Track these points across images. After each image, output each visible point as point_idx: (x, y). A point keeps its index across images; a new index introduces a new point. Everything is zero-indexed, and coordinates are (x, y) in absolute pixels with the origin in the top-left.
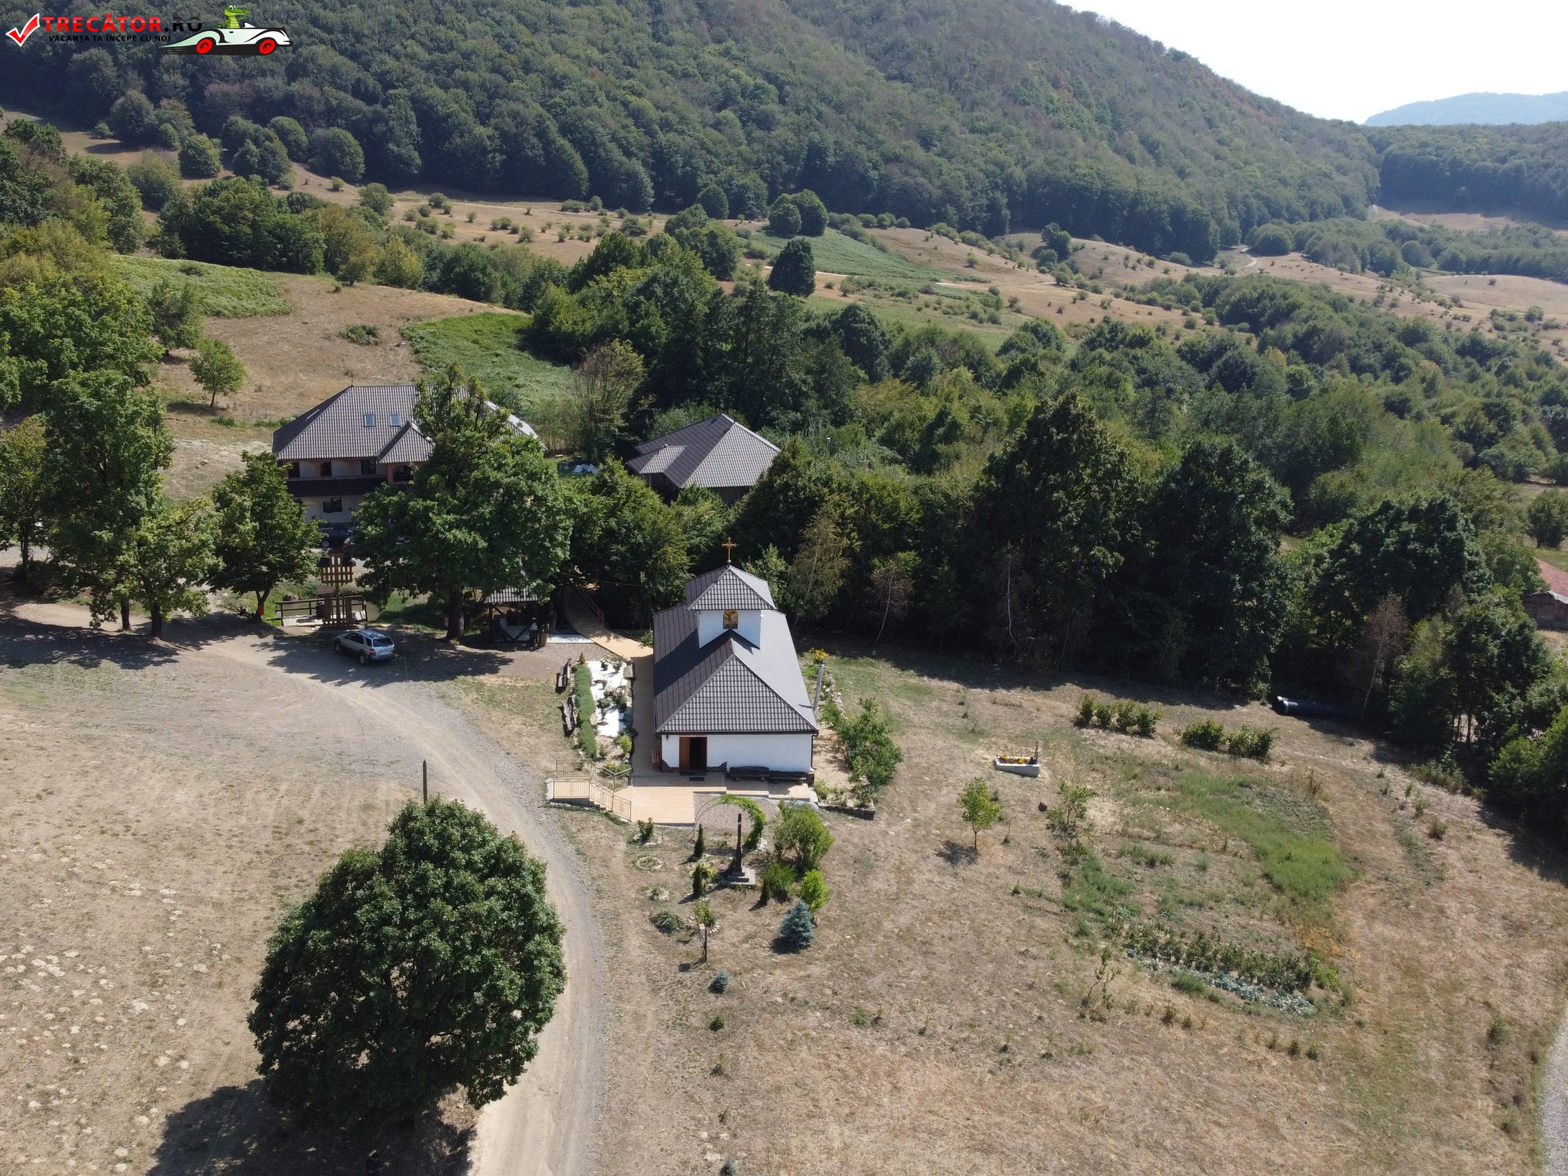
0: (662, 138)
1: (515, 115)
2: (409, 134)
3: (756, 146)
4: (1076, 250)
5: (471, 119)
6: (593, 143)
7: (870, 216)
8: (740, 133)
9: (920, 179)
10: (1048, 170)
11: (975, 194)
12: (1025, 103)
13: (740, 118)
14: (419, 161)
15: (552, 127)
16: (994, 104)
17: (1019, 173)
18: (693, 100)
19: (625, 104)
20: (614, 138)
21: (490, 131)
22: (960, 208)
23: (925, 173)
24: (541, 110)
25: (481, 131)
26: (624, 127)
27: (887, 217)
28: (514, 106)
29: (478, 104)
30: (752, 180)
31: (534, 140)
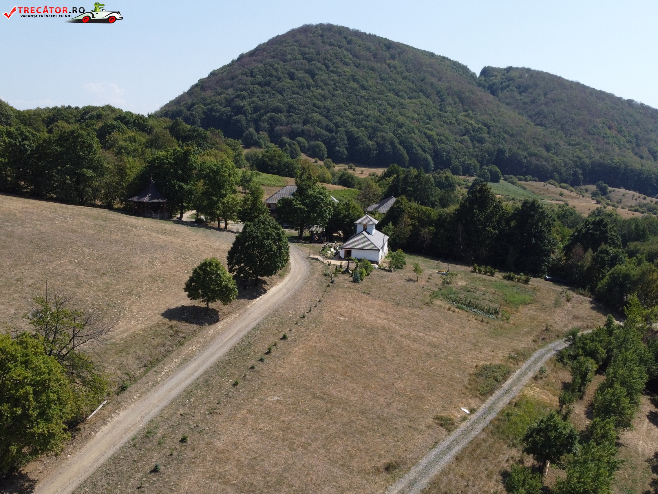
0: (438, 146)
1: (382, 137)
2: (344, 144)
3: (476, 149)
4: (611, 192)
5: (366, 139)
6: (412, 147)
7: (521, 176)
8: (470, 145)
9: (544, 163)
10: (600, 160)
11: (567, 169)
12: (594, 134)
13: (471, 139)
14: (346, 153)
15: (396, 141)
16: (580, 135)
17: (587, 161)
18: (452, 132)
19: (425, 134)
20: (419, 146)
21: (373, 143)
22: (560, 174)
23: (546, 160)
24: (393, 136)
25: (370, 142)
26: (424, 142)
27: (529, 177)
28: (383, 134)
29: (370, 133)
30: (473, 162)
31: (389, 146)
